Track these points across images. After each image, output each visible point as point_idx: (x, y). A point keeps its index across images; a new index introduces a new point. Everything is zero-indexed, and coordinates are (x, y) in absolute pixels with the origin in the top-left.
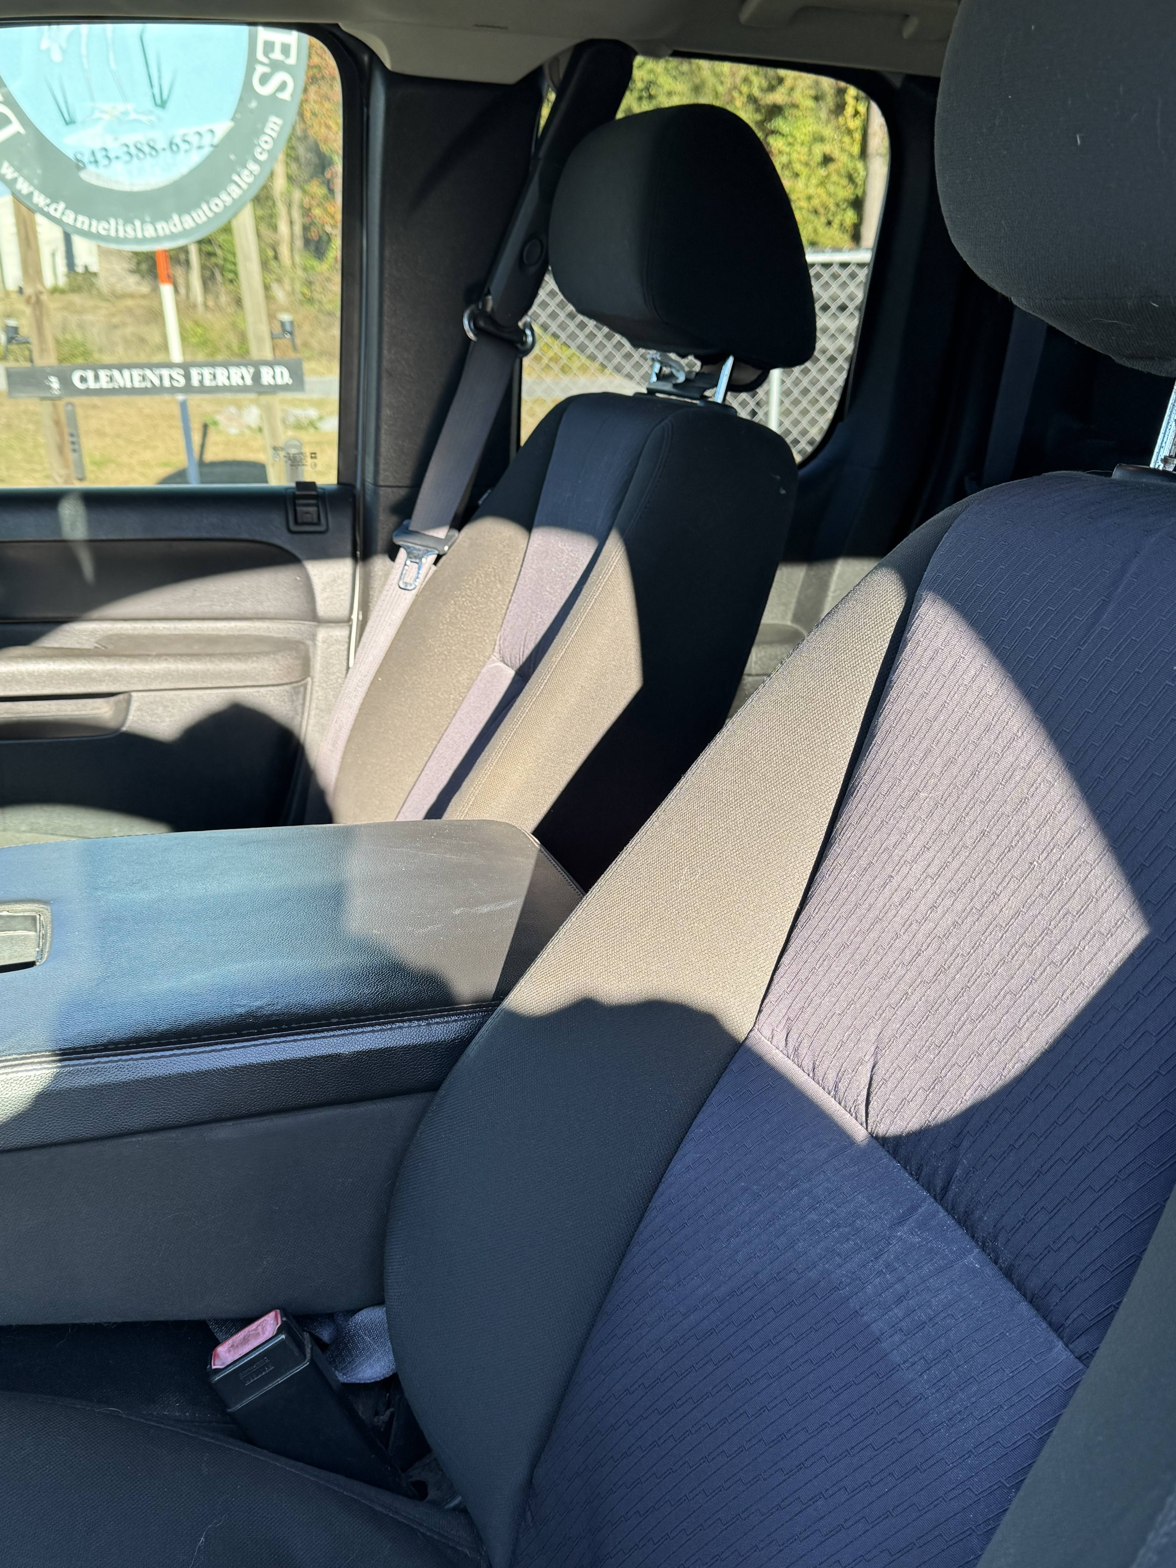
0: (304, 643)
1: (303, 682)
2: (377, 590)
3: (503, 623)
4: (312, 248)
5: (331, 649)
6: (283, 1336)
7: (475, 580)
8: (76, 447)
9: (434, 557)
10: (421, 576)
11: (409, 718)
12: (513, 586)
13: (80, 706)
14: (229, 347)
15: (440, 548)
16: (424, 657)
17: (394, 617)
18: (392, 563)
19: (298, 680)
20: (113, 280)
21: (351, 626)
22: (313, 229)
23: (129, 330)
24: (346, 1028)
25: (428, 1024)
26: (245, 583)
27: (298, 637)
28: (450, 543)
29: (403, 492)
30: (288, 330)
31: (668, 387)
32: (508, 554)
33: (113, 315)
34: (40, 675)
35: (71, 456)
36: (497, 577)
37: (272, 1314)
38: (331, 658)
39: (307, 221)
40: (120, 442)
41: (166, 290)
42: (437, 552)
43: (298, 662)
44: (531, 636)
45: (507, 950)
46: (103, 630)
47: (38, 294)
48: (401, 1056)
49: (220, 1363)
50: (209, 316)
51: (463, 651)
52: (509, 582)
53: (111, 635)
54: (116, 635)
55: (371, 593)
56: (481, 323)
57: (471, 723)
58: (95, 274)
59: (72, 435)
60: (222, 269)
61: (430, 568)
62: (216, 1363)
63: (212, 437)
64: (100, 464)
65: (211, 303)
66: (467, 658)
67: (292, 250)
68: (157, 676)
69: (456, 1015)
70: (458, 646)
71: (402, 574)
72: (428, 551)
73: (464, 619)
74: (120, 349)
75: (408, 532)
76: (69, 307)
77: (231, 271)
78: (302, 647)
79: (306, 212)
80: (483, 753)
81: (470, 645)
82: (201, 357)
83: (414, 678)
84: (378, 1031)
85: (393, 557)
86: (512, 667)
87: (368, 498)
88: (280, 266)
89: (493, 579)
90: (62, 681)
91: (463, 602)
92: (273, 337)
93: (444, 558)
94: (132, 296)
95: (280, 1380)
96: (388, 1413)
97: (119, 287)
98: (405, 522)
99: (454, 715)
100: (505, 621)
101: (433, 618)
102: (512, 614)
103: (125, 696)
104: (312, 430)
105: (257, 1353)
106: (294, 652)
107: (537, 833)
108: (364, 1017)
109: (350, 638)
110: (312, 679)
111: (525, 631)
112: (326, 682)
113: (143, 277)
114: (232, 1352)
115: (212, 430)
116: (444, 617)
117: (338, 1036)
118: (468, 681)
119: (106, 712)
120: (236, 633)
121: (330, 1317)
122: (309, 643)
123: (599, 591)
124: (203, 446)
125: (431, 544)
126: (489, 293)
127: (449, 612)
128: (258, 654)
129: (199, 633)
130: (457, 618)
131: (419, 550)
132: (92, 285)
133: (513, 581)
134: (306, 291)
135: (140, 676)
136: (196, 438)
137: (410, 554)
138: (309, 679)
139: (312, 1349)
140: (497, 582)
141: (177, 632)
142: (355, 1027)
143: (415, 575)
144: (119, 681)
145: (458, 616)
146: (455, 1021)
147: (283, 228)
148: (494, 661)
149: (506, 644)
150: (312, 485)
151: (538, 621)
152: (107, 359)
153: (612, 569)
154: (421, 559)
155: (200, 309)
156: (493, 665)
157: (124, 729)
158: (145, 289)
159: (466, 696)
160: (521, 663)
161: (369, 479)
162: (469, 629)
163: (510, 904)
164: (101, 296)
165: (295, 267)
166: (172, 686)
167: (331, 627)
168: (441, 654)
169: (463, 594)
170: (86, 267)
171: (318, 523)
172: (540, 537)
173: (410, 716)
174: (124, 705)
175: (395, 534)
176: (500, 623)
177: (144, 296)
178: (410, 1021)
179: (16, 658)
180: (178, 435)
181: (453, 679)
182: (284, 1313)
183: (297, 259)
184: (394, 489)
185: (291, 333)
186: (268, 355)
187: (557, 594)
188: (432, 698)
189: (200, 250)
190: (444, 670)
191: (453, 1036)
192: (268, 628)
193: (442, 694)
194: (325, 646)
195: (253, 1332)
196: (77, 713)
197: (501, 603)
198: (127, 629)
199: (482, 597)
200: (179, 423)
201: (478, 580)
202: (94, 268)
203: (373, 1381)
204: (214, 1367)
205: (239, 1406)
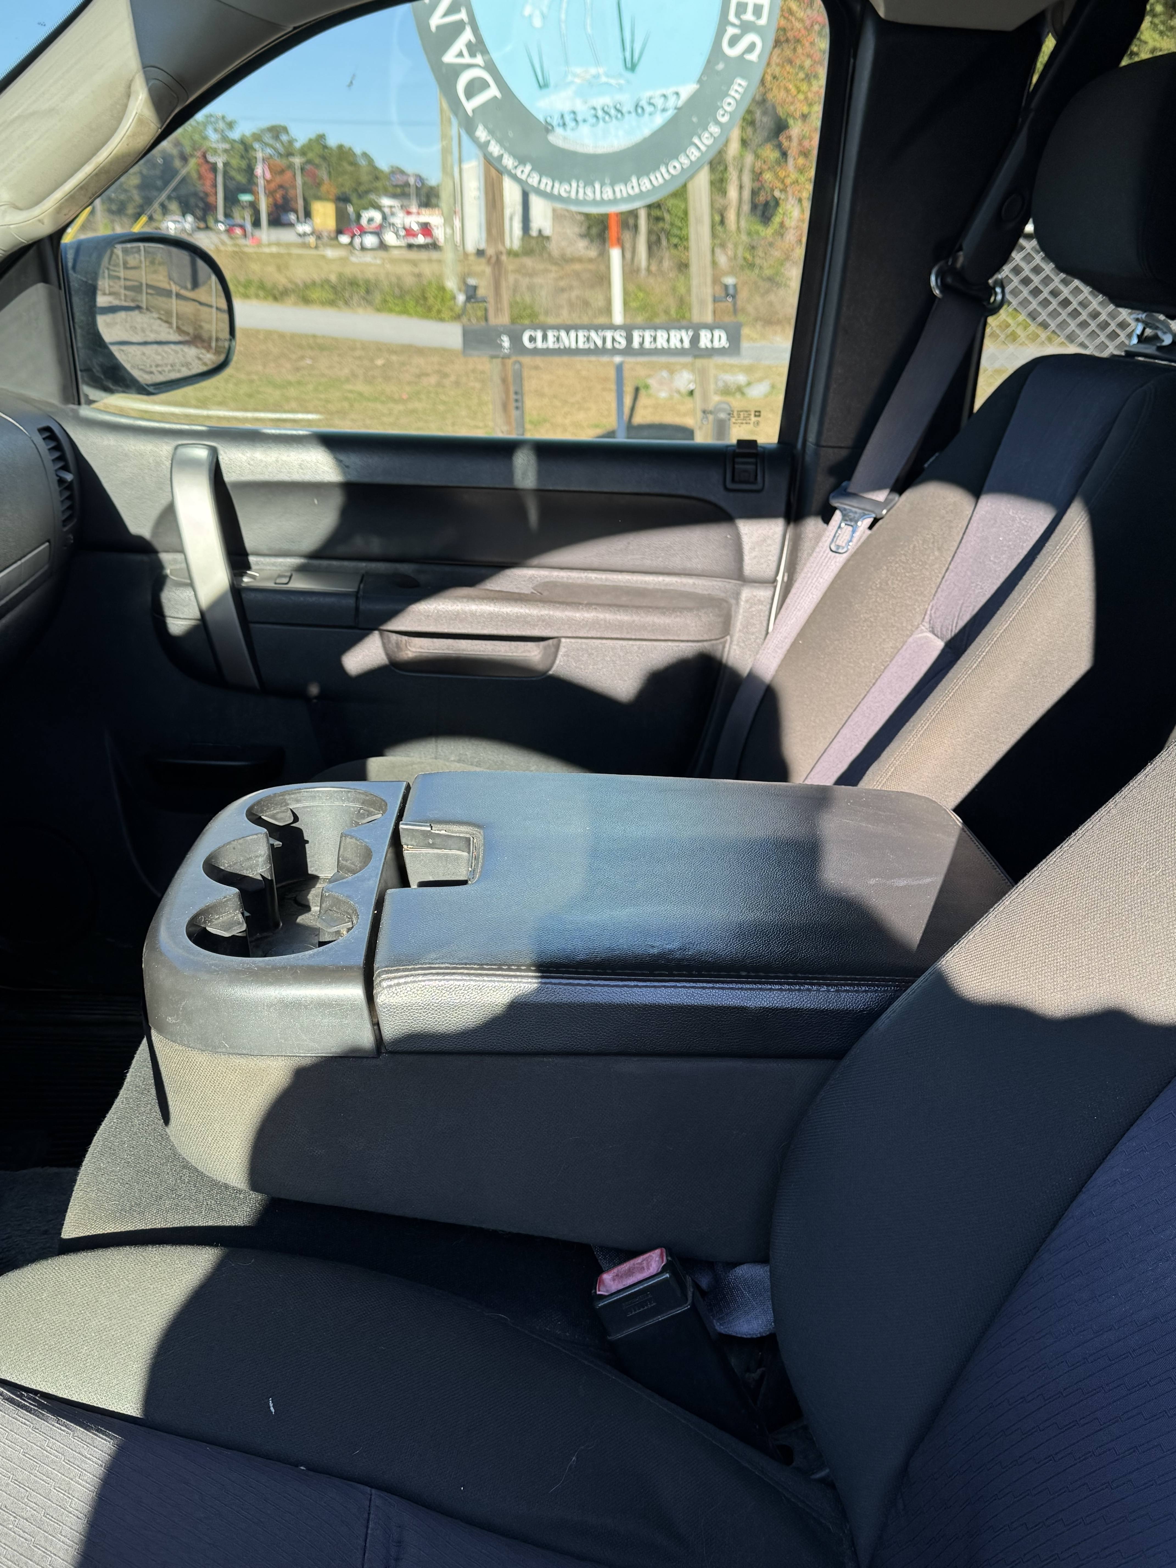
0: (727, 602)
1: (722, 640)
2: (806, 553)
3: (936, 592)
4: (759, 212)
5: (753, 609)
6: (668, 1275)
7: (911, 546)
8: (519, 404)
9: (870, 520)
10: (855, 540)
11: (826, 683)
12: (952, 555)
13: (513, 647)
14: (667, 312)
15: (877, 511)
16: (848, 623)
17: (821, 580)
18: (825, 525)
19: (717, 637)
20: (564, 244)
21: (775, 587)
22: (762, 193)
23: (574, 294)
24: (755, 983)
25: (837, 991)
26: (677, 539)
27: (722, 595)
28: (889, 507)
29: (844, 453)
30: (730, 293)
31: (1150, 350)
32: (950, 521)
33: (561, 278)
34: (482, 615)
35: (514, 413)
36: (936, 544)
37: (658, 1252)
38: (752, 618)
39: (757, 185)
40: (557, 403)
41: (615, 254)
42: (874, 515)
43: (719, 620)
44: (967, 607)
45: (924, 926)
46: (540, 577)
47: (498, 254)
48: (807, 1019)
49: (605, 1290)
50: (651, 280)
51: (890, 618)
52: (949, 550)
53: (548, 582)
54: (552, 582)
55: (799, 555)
56: (949, 280)
57: (891, 693)
58: (548, 238)
59: (516, 393)
60: (668, 234)
61: (864, 532)
62: (601, 1289)
63: (643, 400)
64: (536, 424)
65: (654, 268)
66: (893, 626)
67: (738, 215)
68: (585, 624)
69: (868, 985)
70: (885, 613)
71: (834, 536)
72: (865, 515)
73: (895, 586)
74: (565, 312)
75: (846, 494)
76: (521, 270)
77: (676, 236)
78: (725, 604)
79: (757, 176)
80: (908, 724)
81: (898, 613)
82: (639, 320)
83: (836, 642)
84: (786, 990)
85: (827, 520)
86: (942, 639)
87: (808, 458)
88: (725, 231)
89: (931, 545)
90: (499, 623)
91: (897, 568)
92: (715, 300)
93: (880, 522)
94: (580, 260)
95: (660, 1318)
96: (759, 1371)
97: (569, 252)
98: (844, 484)
99: (874, 684)
100: (939, 590)
101: (862, 583)
102: (948, 583)
103: (555, 641)
104: (738, 396)
105: (641, 1287)
106: (717, 610)
107: (959, 810)
108: (773, 975)
109: (773, 599)
110: (731, 638)
111: (960, 602)
112: (744, 641)
113: (592, 241)
114: (616, 1282)
115: (642, 392)
116: (874, 582)
117: (746, 989)
118: (892, 650)
119: (535, 656)
120: (663, 588)
121: (709, 1265)
122: (733, 601)
123: (1054, 562)
124: (633, 409)
125: (868, 507)
126: (960, 249)
127: (879, 578)
128: (682, 609)
129: (627, 585)
130: (887, 584)
131: (856, 513)
132: (544, 248)
133: (954, 549)
134: (748, 256)
135: (570, 622)
136: (628, 401)
137: (845, 517)
138: (728, 638)
139: (693, 1293)
140: (935, 549)
141: (607, 583)
142: (764, 983)
143: (848, 538)
144: (550, 626)
145: (889, 582)
146: (866, 991)
147: (733, 193)
148: (922, 631)
149: (938, 614)
150: (753, 443)
151: (977, 591)
152: (551, 320)
153: (1072, 539)
154: (856, 522)
155: (643, 273)
156: (920, 635)
157: (551, 672)
158: (593, 253)
159: (888, 665)
160: (953, 634)
161: (812, 438)
162: (899, 596)
163: (928, 880)
164: (551, 260)
165: (740, 232)
166: (599, 635)
167: (755, 587)
168: (866, 620)
169: (897, 560)
170: (540, 231)
171: (755, 481)
172: (989, 504)
173: (827, 681)
174: (553, 649)
175: (832, 495)
176: (933, 592)
177: (591, 260)
178: (819, 985)
179: (457, 598)
180: (611, 397)
181: (876, 647)
182: (670, 1252)
183: (743, 224)
184: (836, 450)
185: (734, 297)
186: (709, 318)
187: (1001, 564)
188: (852, 665)
189: (649, 215)
190: (869, 637)
191: (861, 1006)
192: (694, 584)
193: (863, 661)
194: (748, 606)
195: (638, 1266)
196: (510, 654)
197: (936, 571)
198: (563, 577)
199: (918, 564)
200: (613, 386)
201: (914, 547)
202: (547, 232)
203: (749, 1336)
204: (598, 1293)
205: (619, 1336)
